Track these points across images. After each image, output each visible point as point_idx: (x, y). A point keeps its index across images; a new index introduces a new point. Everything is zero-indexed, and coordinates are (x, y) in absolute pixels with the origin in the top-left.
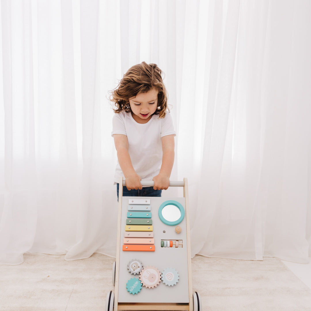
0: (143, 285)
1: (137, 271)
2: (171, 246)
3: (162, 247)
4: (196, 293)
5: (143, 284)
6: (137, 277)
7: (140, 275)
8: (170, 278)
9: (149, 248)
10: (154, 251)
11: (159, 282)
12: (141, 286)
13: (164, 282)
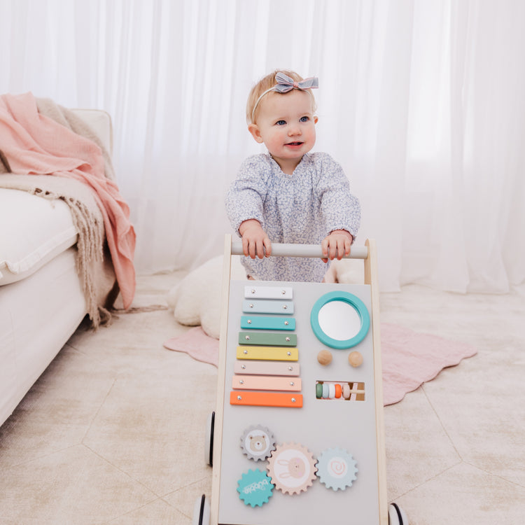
0: (277, 488)
1: (261, 454)
2: (337, 397)
3: (318, 397)
4: (395, 505)
5: (275, 485)
6: (263, 467)
7: (269, 462)
8: (336, 470)
9: (289, 401)
10: (300, 407)
11: (313, 481)
12: (272, 490)
13: (321, 481)
